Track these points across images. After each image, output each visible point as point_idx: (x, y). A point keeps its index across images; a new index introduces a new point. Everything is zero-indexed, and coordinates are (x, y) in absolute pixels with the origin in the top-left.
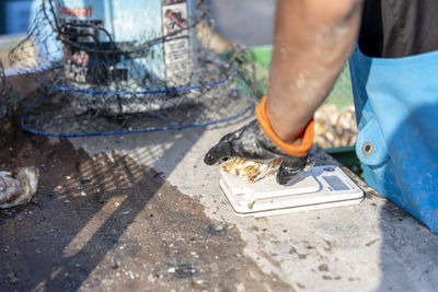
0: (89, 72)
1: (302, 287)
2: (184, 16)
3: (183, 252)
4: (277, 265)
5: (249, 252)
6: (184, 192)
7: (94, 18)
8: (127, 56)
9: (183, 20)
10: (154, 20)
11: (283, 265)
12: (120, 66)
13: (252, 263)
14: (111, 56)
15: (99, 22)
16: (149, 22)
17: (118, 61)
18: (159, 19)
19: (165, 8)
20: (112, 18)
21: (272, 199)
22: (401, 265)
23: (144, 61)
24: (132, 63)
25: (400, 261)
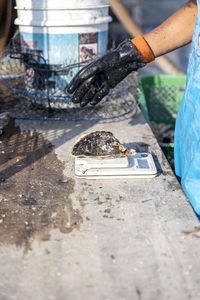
0: (35, 81)
1: (88, 219)
2: (95, 51)
3: (36, 191)
4: (83, 205)
5: (72, 197)
6: (59, 158)
7: (38, 48)
8: (56, 73)
9: (93, 54)
10: (73, 53)
11: (86, 206)
12: (51, 79)
13: (70, 202)
14: (45, 73)
15: (40, 52)
16: (70, 53)
17: (50, 76)
18: (77, 52)
19: (81, 46)
20: (48, 50)
21: (98, 169)
22: (154, 216)
23: (66, 77)
24: (59, 78)
25: (155, 213)
